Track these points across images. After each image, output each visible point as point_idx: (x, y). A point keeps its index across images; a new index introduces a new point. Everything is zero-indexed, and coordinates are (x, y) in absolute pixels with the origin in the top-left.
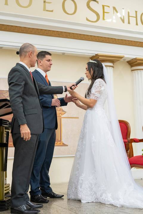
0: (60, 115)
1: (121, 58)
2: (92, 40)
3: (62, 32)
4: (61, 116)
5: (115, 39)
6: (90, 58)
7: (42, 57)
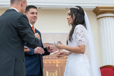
6: (93, 11)
7: (27, 11)
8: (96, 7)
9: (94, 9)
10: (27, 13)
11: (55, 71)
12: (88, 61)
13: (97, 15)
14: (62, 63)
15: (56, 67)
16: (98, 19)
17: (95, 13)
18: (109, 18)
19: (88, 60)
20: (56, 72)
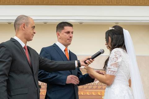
7: (61, 28)
10: (61, 31)
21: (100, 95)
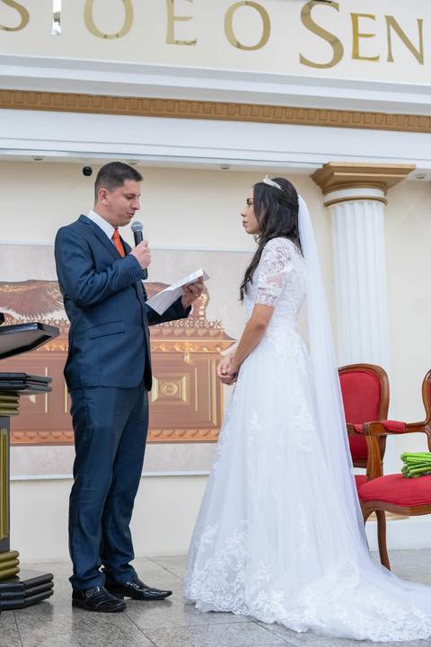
0: (218, 349)
1: (407, 171)
2: (310, 122)
3: (214, 103)
4: (219, 353)
5: (384, 114)
6: (312, 176)
7: (115, 181)
8: (325, 165)
9: (313, 172)
10: (113, 189)
11: (181, 378)
12: (303, 351)
13: (325, 191)
14: (205, 350)
15: (185, 364)
16: (327, 205)
17: (318, 184)
18: (366, 203)
19: (302, 348)
20: (184, 379)
21: (179, 353)
